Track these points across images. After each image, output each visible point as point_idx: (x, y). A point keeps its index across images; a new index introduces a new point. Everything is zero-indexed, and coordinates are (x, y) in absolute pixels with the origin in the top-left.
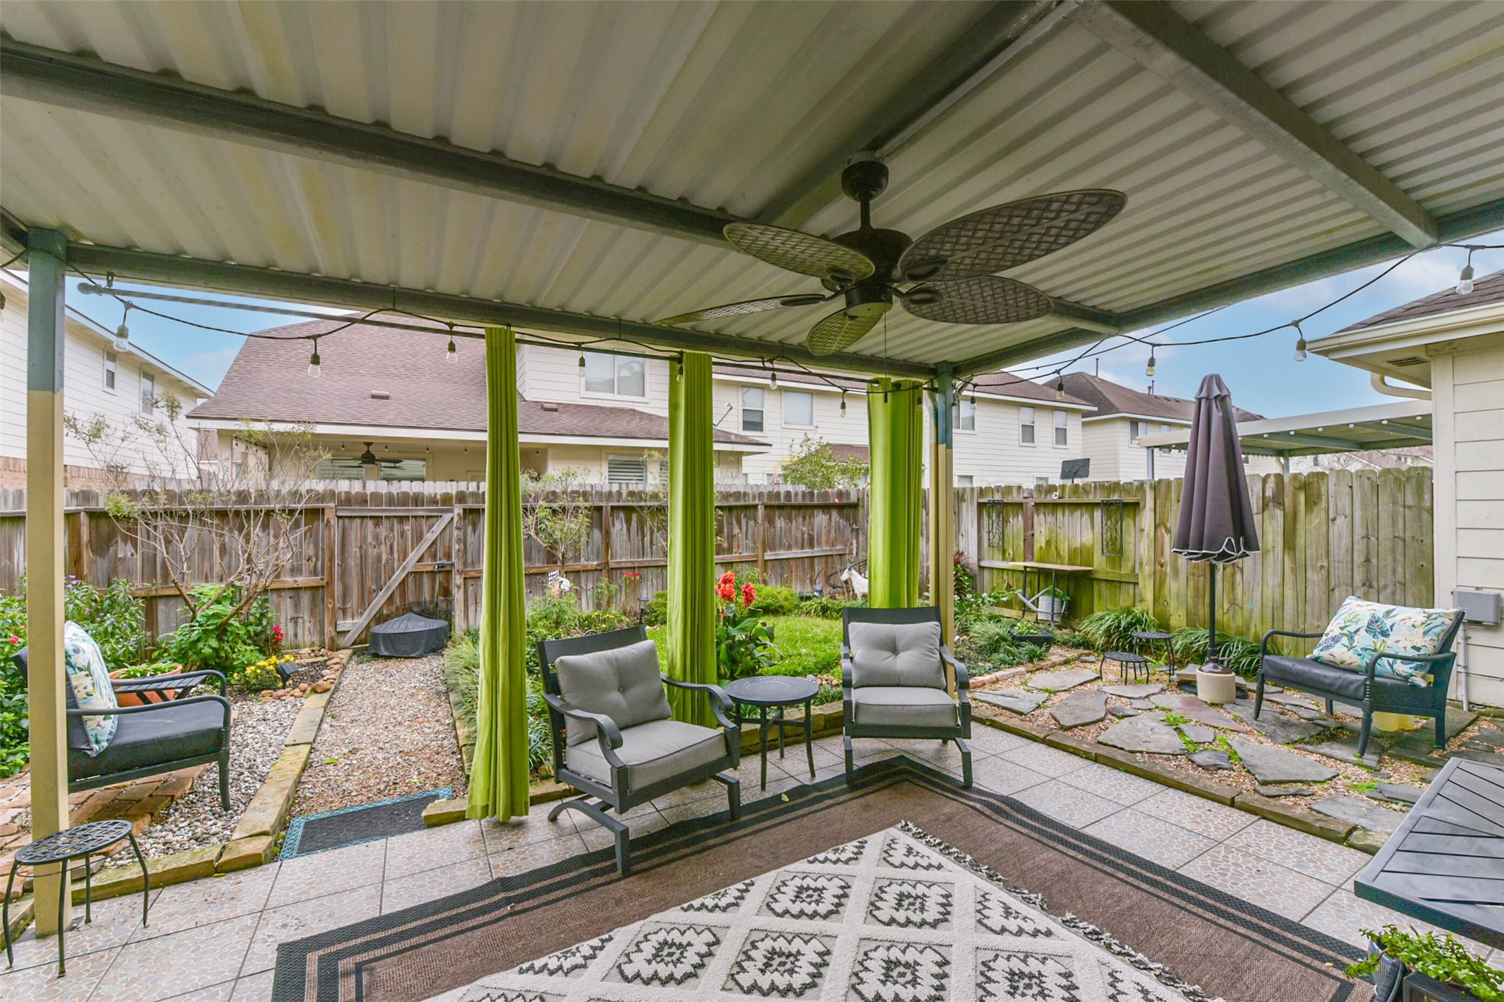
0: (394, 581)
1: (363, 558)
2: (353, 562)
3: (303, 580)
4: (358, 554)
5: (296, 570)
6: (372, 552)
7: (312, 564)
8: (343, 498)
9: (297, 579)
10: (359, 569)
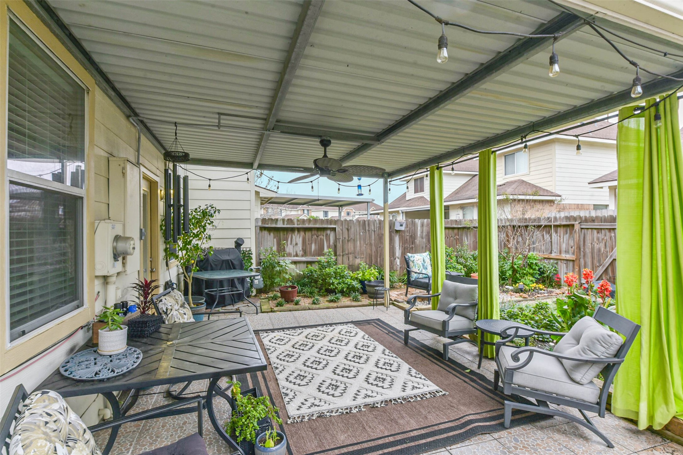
0: (606, 263)
1: (593, 249)
2: (588, 251)
3: (569, 257)
4: (591, 247)
5: (567, 252)
6: (596, 246)
7: (573, 249)
8: (584, 219)
9: (567, 256)
10: (591, 254)
